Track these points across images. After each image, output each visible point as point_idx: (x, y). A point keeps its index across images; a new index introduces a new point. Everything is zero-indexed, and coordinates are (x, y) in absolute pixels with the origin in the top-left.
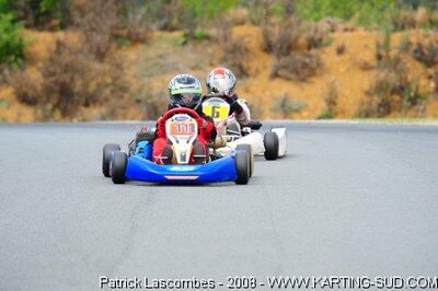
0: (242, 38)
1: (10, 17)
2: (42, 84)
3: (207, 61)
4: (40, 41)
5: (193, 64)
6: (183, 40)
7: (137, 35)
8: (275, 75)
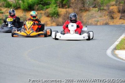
0: (112, 9)
1: (55, 5)
2: (62, 22)
3: (104, 15)
4: (62, 11)
5: (100, 16)
6: (98, 10)
7: (86, 9)
8: (121, 18)
